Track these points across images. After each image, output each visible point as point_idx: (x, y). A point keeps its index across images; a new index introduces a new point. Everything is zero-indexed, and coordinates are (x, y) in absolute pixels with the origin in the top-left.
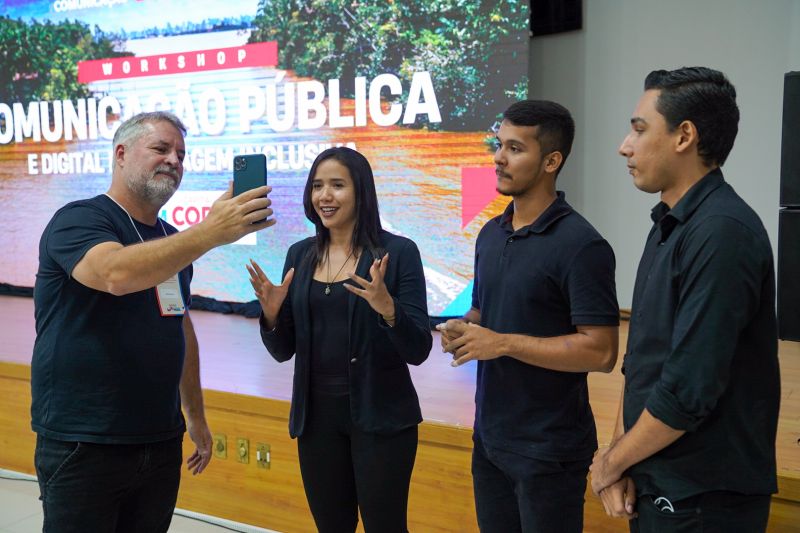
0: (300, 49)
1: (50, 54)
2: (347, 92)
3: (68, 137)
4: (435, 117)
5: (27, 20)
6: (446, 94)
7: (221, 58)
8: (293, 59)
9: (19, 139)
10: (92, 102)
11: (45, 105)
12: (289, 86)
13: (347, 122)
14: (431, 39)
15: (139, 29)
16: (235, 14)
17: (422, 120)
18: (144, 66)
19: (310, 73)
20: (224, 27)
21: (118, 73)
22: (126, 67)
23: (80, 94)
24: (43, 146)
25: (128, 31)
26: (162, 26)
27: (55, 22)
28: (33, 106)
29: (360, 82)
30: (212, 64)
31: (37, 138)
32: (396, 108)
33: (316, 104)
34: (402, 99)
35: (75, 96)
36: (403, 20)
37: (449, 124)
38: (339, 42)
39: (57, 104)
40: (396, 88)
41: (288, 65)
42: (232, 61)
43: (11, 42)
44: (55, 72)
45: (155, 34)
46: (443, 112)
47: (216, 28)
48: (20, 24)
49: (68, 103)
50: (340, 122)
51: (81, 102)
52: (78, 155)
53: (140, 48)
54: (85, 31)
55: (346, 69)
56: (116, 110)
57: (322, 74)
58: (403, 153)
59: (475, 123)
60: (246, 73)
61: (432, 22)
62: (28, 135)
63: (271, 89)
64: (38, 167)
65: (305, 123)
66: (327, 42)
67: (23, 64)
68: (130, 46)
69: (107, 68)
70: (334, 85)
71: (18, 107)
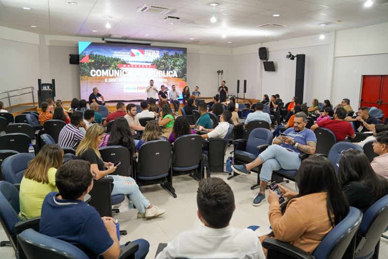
0: (159, 66)
1: (112, 62)
2: (166, 72)
3: (115, 76)
4: (177, 76)
5: (107, 56)
6: (178, 74)
7: (147, 66)
8: (158, 67)
9: (103, 76)
10: (121, 71)
11: (110, 71)
12: (157, 71)
13: (166, 76)
14: (176, 68)
15: (132, 60)
16: (149, 61)
17: (175, 77)
18: (132, 66)
19: (161, 70)
20: (147, 62)
21: (127, 67)
22: (129, 66)
23: (118, 69)
24: (109, 77)
25: (129, 60)
26: (136, 60)
27: (113, 57)
28: (107, 71)
29: (167, 71)
30: (145, 66)
31: (107, 76)
32: (172, 75)
33: (162, 74)
34: (173, 74)
35: (117, 70)
36: (173, 65)
37: (178, 77)
38: (165, 66)
39: (113, 71)
40: (172, 73)
41: (157, 68)
42: (148, 67)
43: (102, 60)
44: (113, 65)
45: (135, 62)
46: (178, 76)
47: (146, 62)
48: (105, 57)
49: (115, 71)
50: (164, 76)
51: (119, 71)
52: (117, 79)
53: (131, 63)
54: (120, 60)
55: (166, 70)
56: (126, 72)
57: (163, 70)
58: (172, 80)
59: (181, 77)
60: (151, 69)
61: (176, 66)
62: (105, 75)
63: (155, 71)
64: (108, 81)
65: (160, 76)
66: (163, 66)
67: (105, 63)
68: (129, 63)
69: (125, 66)
70: (164, 72)
71: (103, 71)
